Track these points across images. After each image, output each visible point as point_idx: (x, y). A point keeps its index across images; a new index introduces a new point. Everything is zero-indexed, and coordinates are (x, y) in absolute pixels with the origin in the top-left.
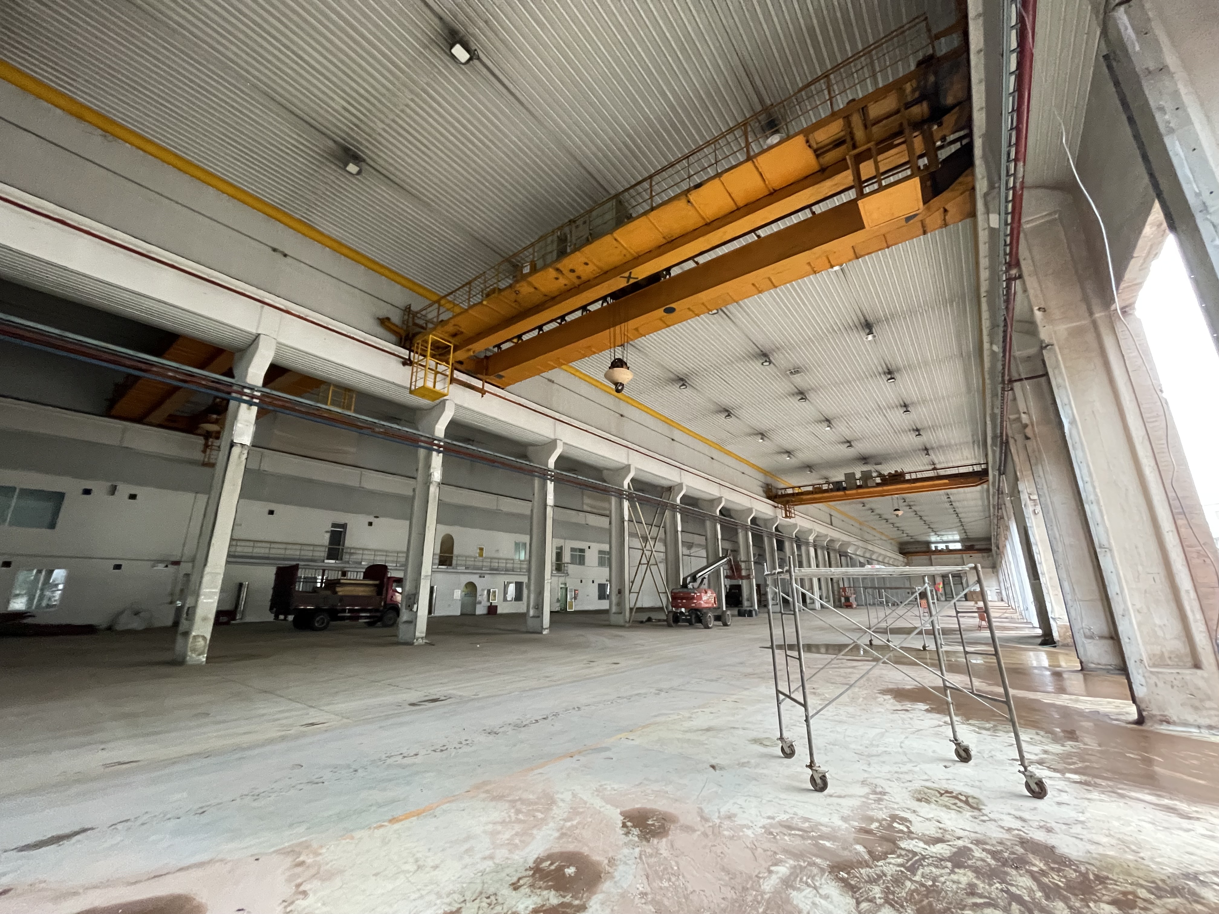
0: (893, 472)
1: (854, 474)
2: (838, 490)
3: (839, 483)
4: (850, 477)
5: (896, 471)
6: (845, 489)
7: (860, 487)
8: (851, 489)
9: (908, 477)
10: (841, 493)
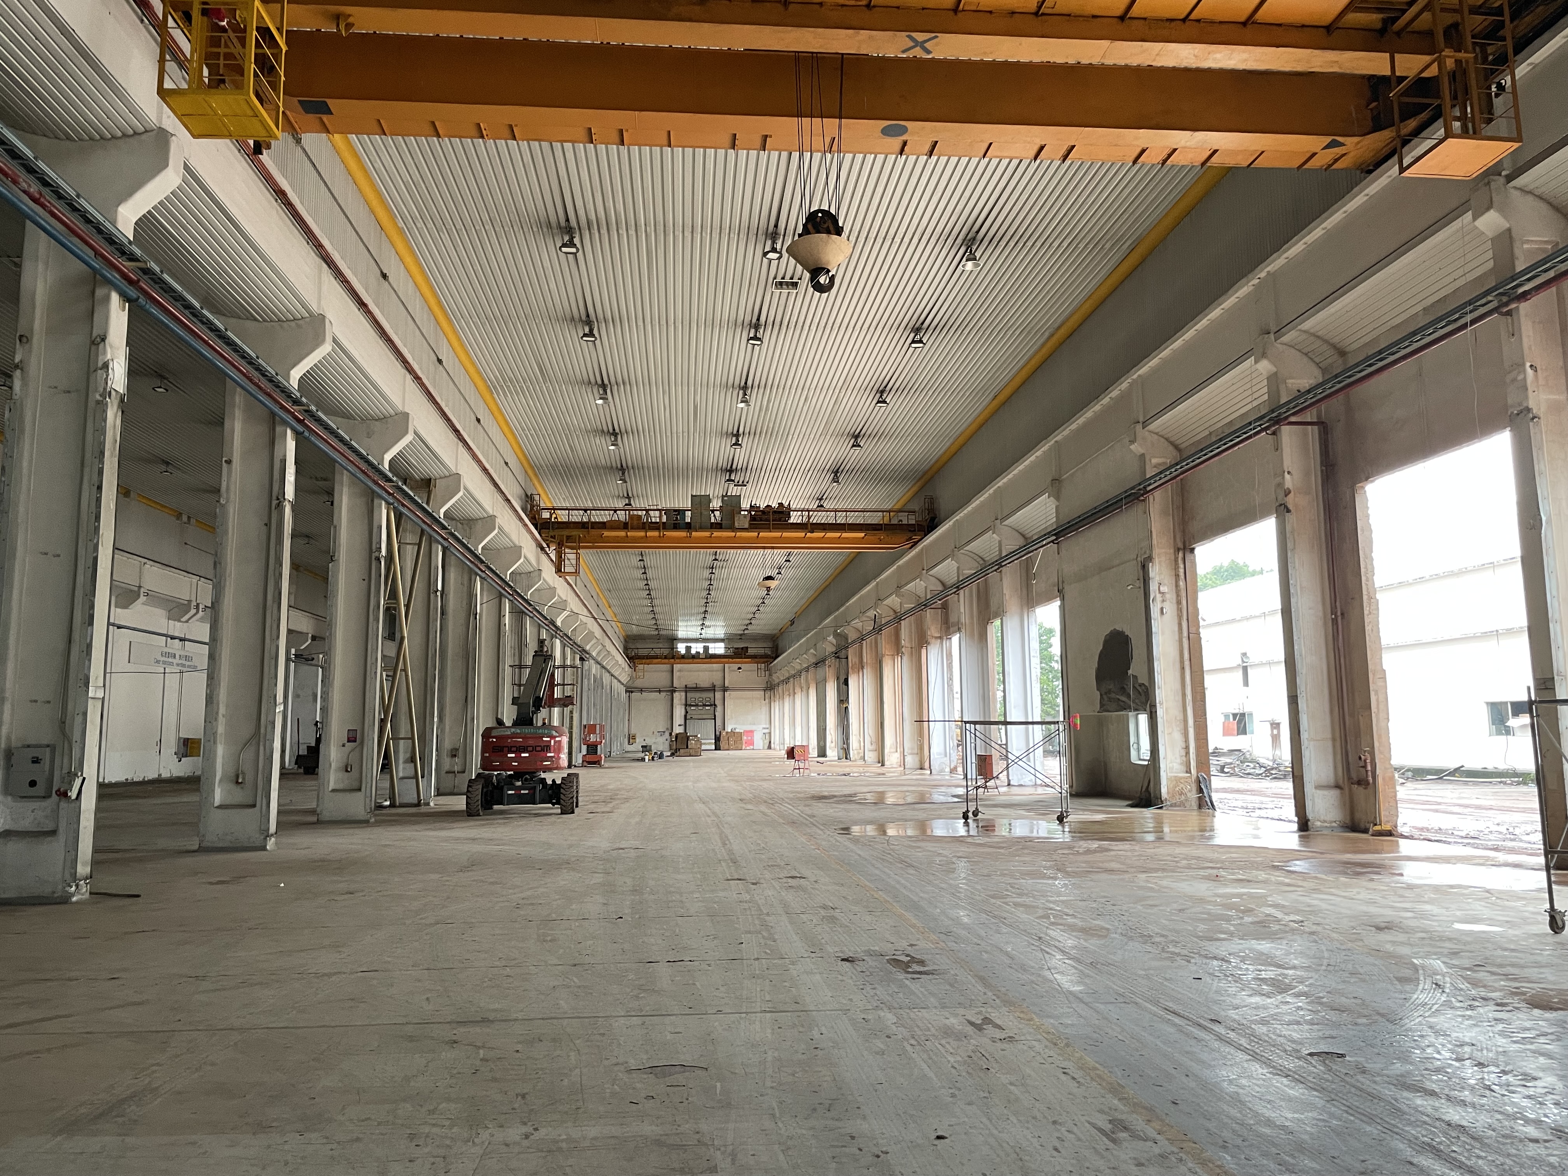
0: (775, 505)
1: (708, 499)
2: (676, 527)
3: (681, 512)
4: (701, 502)
5: (781, 504)
6: (688, 527)
7: (718, 526)
8: (702, 528)
9: (795, 518)
10: (682, 534)
